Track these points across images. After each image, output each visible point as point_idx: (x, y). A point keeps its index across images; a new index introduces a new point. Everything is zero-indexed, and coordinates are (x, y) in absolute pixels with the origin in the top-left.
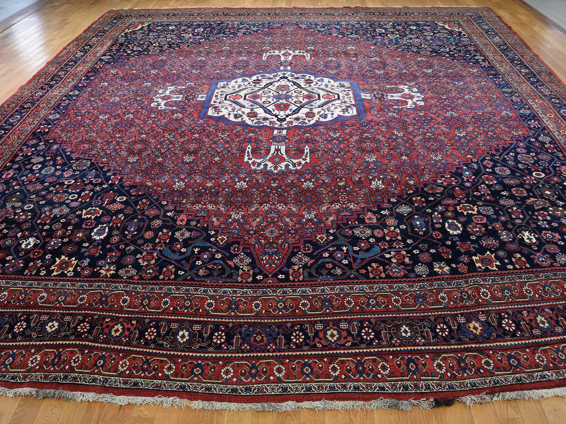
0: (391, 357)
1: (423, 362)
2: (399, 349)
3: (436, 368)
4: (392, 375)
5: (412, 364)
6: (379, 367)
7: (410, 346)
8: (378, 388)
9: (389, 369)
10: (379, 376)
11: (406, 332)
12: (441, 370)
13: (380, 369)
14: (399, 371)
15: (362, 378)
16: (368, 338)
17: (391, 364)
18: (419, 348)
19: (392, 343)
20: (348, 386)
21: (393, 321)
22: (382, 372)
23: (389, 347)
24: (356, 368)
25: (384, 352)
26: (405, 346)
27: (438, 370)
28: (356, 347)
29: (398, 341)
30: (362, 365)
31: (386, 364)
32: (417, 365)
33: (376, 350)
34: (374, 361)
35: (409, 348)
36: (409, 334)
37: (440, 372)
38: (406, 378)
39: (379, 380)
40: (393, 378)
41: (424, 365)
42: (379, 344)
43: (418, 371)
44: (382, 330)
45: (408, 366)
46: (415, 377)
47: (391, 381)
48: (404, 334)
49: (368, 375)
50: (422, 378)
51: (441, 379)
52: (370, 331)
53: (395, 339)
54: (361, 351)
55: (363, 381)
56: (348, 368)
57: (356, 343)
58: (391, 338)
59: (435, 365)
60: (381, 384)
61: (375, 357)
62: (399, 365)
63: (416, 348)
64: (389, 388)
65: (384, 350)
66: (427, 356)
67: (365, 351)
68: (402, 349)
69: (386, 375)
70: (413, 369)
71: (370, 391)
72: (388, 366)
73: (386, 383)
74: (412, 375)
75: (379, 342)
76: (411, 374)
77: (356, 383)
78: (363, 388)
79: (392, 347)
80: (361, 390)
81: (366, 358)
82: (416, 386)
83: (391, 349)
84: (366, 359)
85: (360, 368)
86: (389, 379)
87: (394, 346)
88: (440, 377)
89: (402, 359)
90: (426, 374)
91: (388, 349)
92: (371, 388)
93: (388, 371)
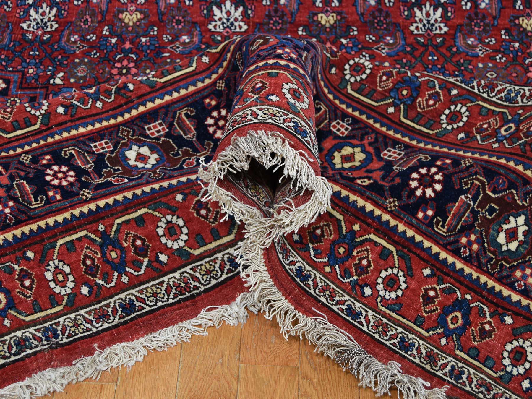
0: (427, 272)
1: (487, 327)
2: (459, 265)
3: (506, 354)
4: (396, 308)
5: (459, 315)
6: (383, 274)
7: (490, 275)
8: (344, 307)
9: (400, 293)
10: (368, 291)
11: (512, 235)
12: (514, 365)
13: (380, 280)
14: (419, 309)
15: (328, 269)
16: (419, 193)
17: (413, 285)
18: (506, 292)
19: (457, 241)
20: (291, 259)
21: (512, 185)
22: (380, 287)
23: (444, 247)
24: (334, 242)
25: (423, 249)
26: (480, 268)
27: (507, 362)
28: (374, 196)
29: (475, 247)
30: (352, 245)
31: (402, 279)
32: (467, 324)
33: (410, 233)
34: (384, 254)
35: (483, 279)
36: (513, 246)
37: (509, 369)
38: (423, 332)
39: (360, 297)
40: (394, 315)
41: (484, 334)
42: (429, 222)
43: (459, 337)
44: (465, 192)
45: (446, 311)
46: (443, 341)
47: (384, 315)
48: (502, 238)
49: (346, 273)
50: (458, 352)
51: (499, 380)
52: (438, 177)
53: (473, 237)
54: (378, 212)
55: (325, 275)
56: (319, 232)
57: (382, 186)
58: (467, 229)
59: (509, 347)
60: (358, 305)
61: (392, 248)
62: (428, 300)
63: (498, 288)
64: (368, 322)
65: (427, 244)
66: (509, 320)
67: (386, 217)
68: (468, 270)
69: (383, 298)
70: (452, 326)
71: (323, 299)
72: (403, 286)
73: (370, 313)
74: (441, 336)
75: (433, 217)
76: (439, 331)
77: (308, 268)
78: (315, 286)
79: (448, 251)
80: (308, 286)
81: (372, 236)
82: (431, 358)
83: (443, 255)
84: (371, 240)
85: (342, 250)
86: (383, 309)
87: (456, 253)
88: (500, 377)
89: (449, 292)
90: (473, 352)
91: (436, 249)
92: (332, 297)
93: (393, 295)
